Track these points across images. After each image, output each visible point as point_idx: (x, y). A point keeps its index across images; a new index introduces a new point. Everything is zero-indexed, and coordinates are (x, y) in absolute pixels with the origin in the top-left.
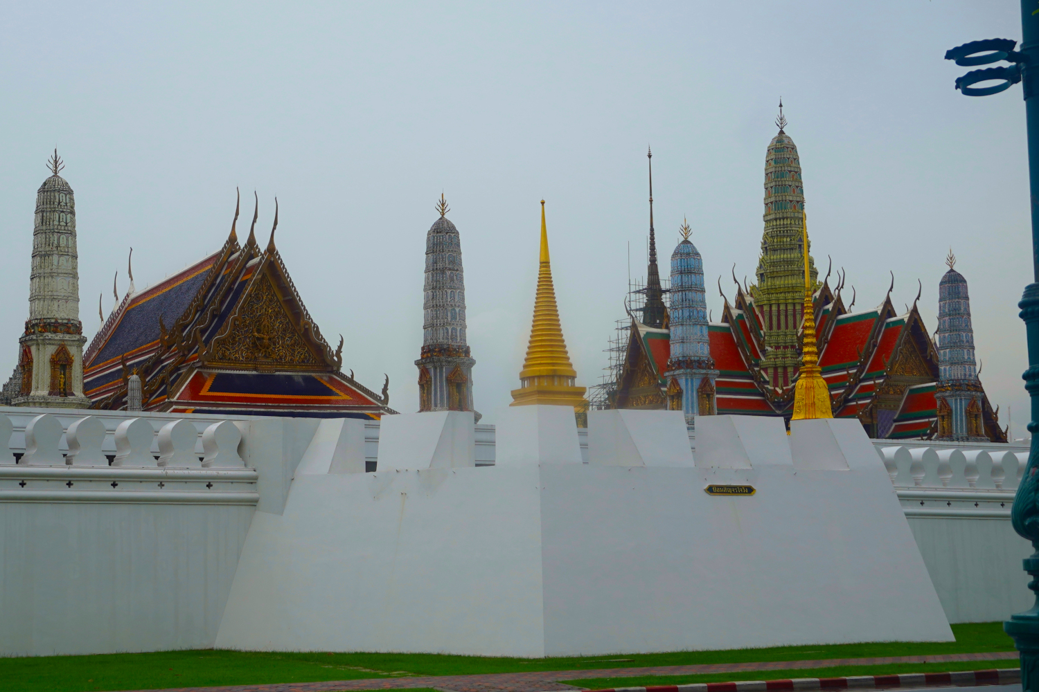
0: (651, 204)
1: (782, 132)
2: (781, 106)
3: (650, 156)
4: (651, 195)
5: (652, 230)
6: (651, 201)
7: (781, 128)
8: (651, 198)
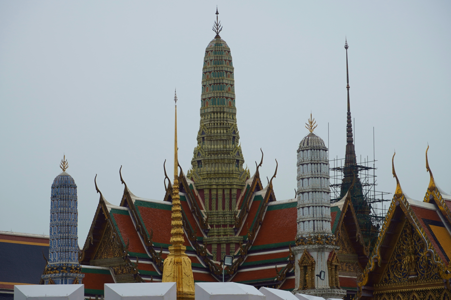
0: (348, 90)
1: (218, 37)
2: (217, 13)
3: (346, 48)
4: (348, 82)
5: (349, 114)
6: (348, 88)
7: (218, 33)
8: (348, 85)
